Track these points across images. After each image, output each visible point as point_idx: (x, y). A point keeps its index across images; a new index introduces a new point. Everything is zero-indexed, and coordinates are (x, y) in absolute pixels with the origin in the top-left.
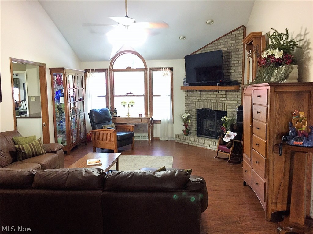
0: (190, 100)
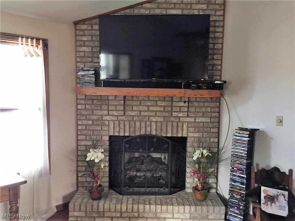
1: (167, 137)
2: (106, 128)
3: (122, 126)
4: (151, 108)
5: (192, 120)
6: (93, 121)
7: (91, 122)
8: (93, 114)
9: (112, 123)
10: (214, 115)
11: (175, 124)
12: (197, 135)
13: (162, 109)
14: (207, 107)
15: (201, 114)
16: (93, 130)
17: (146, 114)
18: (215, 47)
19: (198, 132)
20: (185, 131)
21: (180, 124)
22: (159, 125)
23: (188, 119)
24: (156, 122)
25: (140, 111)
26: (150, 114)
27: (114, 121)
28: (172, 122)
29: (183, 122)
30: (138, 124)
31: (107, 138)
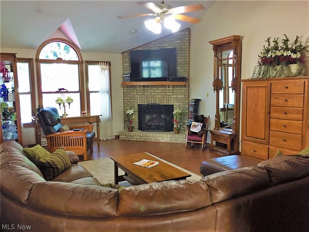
0: (130, 96)
1: (163, 105)
2: (136, 101)
3: (143, 100)
4: (156, 91)
5: (175, 96)
6: (130, 97)
7: (129, 98)
8: (130, 94)
9: (138, 99)
10: (186, 94)
11: (167, 98)
12: (178, 104)
13: (161, 91)
14: (182, 90)
15: (180, 94)
16: (131, 102)
17: (154, 94)
18: (186, 61)
19: (179, 102)
20: (172, 102)
21: (170, 99)
22: (160, 99)
23: (173, 96)
24: (159, 97)
25: (151, 93)
26: (156, 94)
27: (139, 97)
28: (166, 97)
29: (171, 98)
30: (150, 99)
31: (136, 106)
